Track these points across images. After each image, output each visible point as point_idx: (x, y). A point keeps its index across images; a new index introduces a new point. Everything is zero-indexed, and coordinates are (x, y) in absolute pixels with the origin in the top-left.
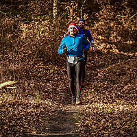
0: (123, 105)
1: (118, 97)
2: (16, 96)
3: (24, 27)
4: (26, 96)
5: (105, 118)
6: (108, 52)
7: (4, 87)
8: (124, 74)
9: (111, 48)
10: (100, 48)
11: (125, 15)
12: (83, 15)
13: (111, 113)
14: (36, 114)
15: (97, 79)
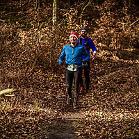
0: (123, 113)
1: (118, 105)
2: (14, 104)
3: (22, 34)
4: (25, 104)
5: (105, 127)
6: (108, 60)
7: (3, 95)
8: (124, 82)
9: (112, 55)
10: (100, 55)
11: (125, 22)
12: (83, 22)
13: (112, 122)
14: (35, 123)
15: (97, 87)
